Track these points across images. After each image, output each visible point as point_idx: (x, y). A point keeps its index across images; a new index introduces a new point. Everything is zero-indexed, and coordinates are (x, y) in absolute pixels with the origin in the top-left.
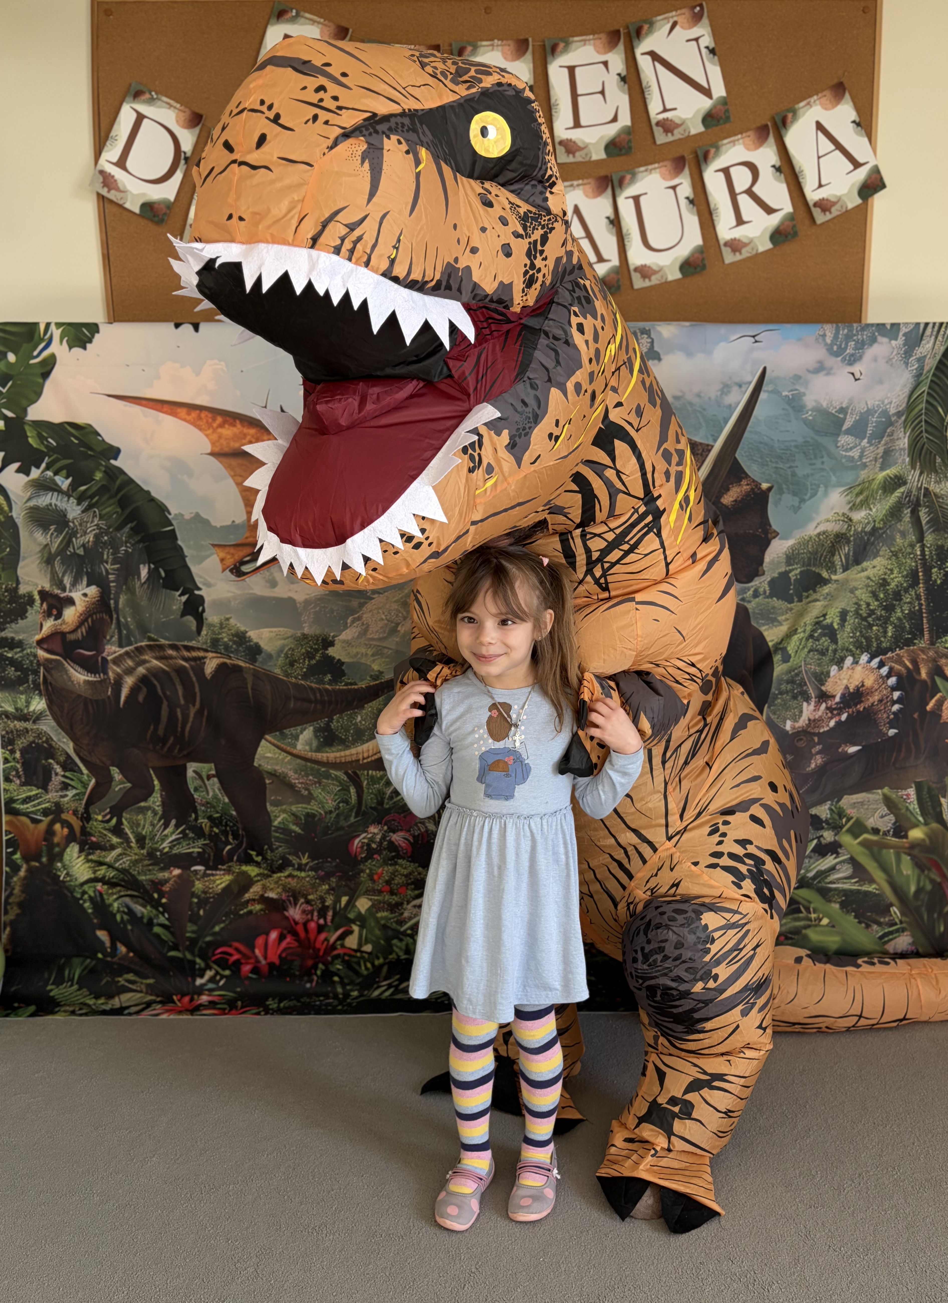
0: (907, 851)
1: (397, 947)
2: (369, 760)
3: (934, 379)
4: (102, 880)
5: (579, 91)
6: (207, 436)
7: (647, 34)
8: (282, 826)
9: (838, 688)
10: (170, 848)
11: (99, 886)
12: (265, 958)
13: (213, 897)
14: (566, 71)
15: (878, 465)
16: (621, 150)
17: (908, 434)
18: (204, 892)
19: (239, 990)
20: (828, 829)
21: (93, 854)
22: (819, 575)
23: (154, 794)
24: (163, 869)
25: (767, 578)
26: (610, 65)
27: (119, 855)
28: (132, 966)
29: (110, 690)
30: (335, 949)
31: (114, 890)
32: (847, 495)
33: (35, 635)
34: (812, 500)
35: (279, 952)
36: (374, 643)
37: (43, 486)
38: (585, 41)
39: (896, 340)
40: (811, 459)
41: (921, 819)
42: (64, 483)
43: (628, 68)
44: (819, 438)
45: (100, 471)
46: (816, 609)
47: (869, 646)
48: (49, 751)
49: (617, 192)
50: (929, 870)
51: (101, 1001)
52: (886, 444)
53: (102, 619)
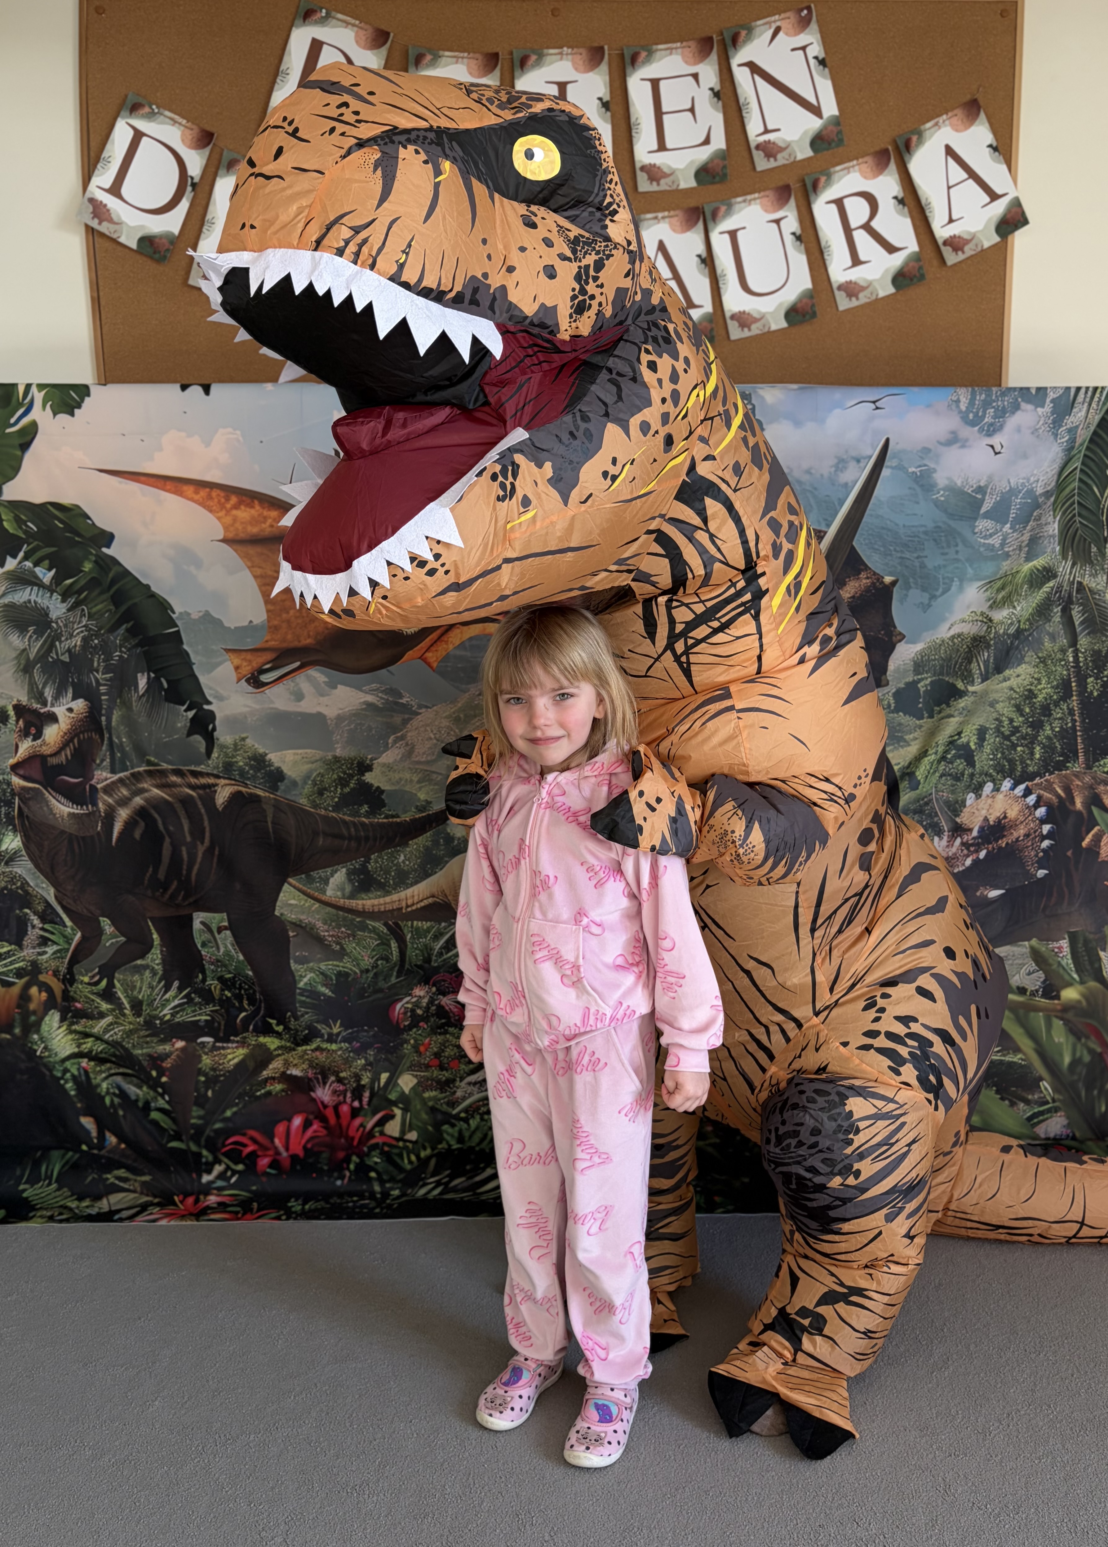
0: (1059, 1014)
2: (414, 908)
3: (1088, 453)
4: (88, 1055)
5: (665, 109)
6: (219, 518)
7: (744, 42)
8: (308, 988)
9: (976, 820)
10: (172, 1015)
11: (84, 1062)
12: (287, 1149)
13: (224, 1075)
14: (648, 85)
15: (1023, 555)
16: (714, 177)
17: (1058, 518)
18: (214, 1069)
19: (254, 1188)
21: (77, 1023)
22: (953, 686)
23: (153, 950)
24: (163, 1041)
25: (892, 689)
26: (701, 78)
27: (109, 1025)
28: (124, 1160)
29: (100, 824)
30: (374, 1137)
31: (103, 1068)
32: (986, 590)
33: (9, 758)
34: (945, 596)
35: (303, 1141)
36: (421, 767)
37: (21, 579)
38: (672, 49)
39: (1043, 407)
40: (943, 548)
41: (1075, 976)
42: (46, 576)
43: (722, 81)
44: (952, 523)
45: (90, 561)
46: (950, 726)
47: (1012, 769)
48: (25, 898)
49: (710, 226)
50: (1088, 1037)
51: (86, 1203)
52: (1032, 530)
53: (90, 738)
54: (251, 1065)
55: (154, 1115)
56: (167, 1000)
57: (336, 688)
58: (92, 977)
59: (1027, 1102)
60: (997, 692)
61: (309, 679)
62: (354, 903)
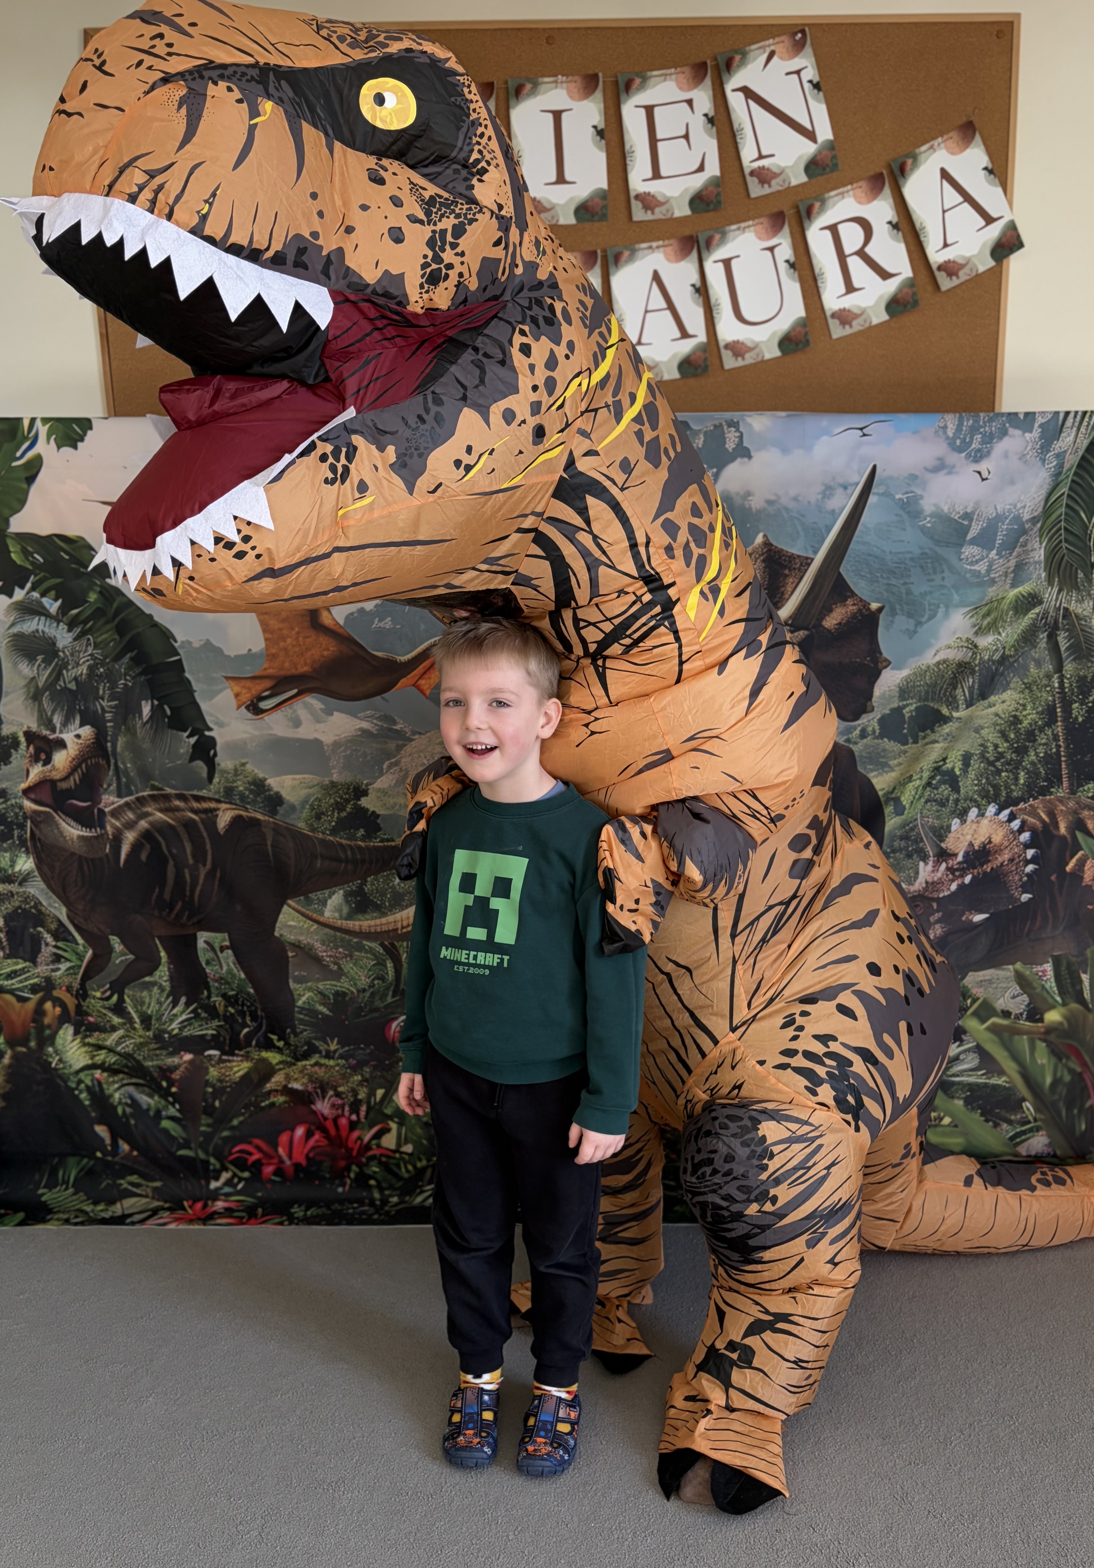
0: (1042, 1036)
3: (1075, 478)
4: (101, 1067)
5: (658, 135)
7: (738, 67)
8: (307, 1006)
9: (960, 845)
10: (180, 1029)
11: (97, 1073)
12: (290, 1157)
13: (230, 1087)
14: (643, 112)
15: (1008, 581)
16: (708, 204)
17: (1043, 544)
18: (220, 1081)
19: (259, 1194)
21: (90, 1036)
22: (938, 712)
24: (171, 1054)
25: (876, 715)
26: (695, 104)
27: (121, 1038)
28: (137, 1167)
29: (108, 847)
30: (370, 1148)
31: (116, 1078)
32: (972, 616)
34: (932, 622)
35: (306, 1150)
37: (29, 609)
38: (666, 75)
39: (1031, 431)
40: (929, 574)
41: (1058, 999)
42: (53, 606)
43: (716, 107)
44: (939, 550)
45: (95, 591)
46: (935, 752)
47: (997, 795)
48: (38, 917)
49: (704, 255)
50: (1068, 1058)
51: (101, 1207)
52: (1019, 555)
53: (97, 764)
54: (255, 1077)
55: (166, 1123)
56: (175, 1015)
57: (332, 714)
59: (1010, 1122)
60: (981, 718)
61: (307, 706)
62: (352, 924)
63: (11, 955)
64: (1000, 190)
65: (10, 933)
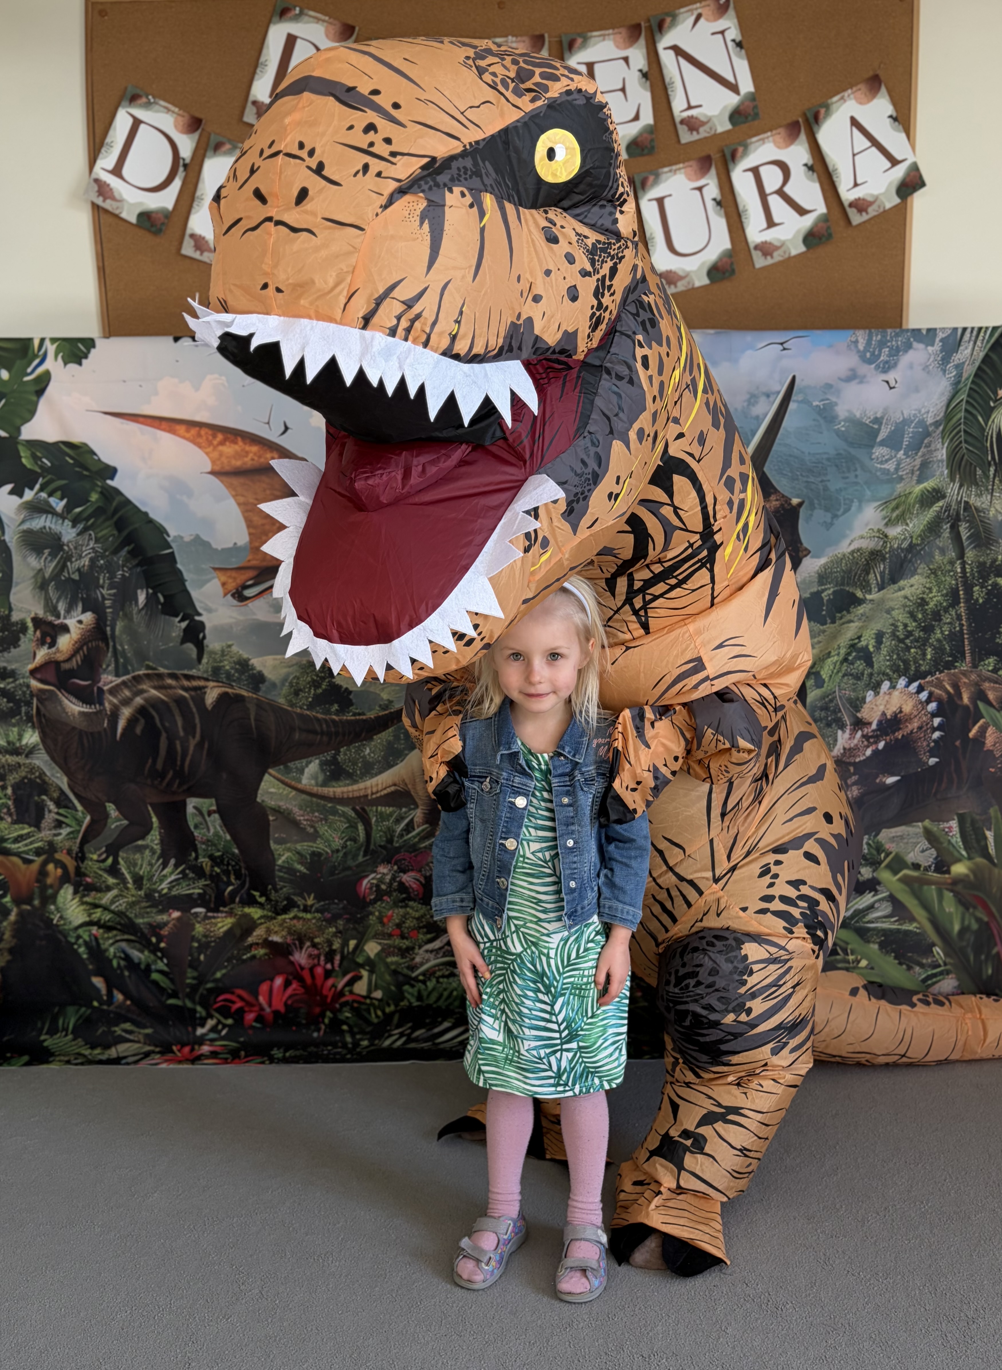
0: (949, 887)
1: (409, 993)
2: (378, 795)
3: (973, 386)
4: (97, 924)
6: (207, 454)
7: (670, 28)
8: (286, 865)
9: (875, 715)
10: (170, 889)
11: (94, 930)
12: (270, 1005)
13: (215, 941)
15: (915, 478)
16: (643, 150)
17: (946, 445)
18: (205, 936)
19: (242, 1039)
20: (866, 865)
21: (87, 895)
22: (853, 595)
23: (152, 832)
24: (161, 912)
26: (631, 61)
27: (115, 897)
28: (129, 1015)
29: (106, 722)
30: (344, 995)
31: (110, 935)
32: (882, 510)
33: (28, 664)
34: (847, 514)
35: (284, 999)
37: (36, 508)
38: (605, 35)
39: (933, 345)
40: (844, 472)
41: (964, 853)
42: (59, 505)
43: (649, 64)
44: (852, 451)
45: (96, 492)
46: (851, 631)
47: (907, 669)
48: (42, 786)
49: (640, 194)
50: (975, 908)
51: (97, 1051)
52: (923, 455)
53: (98, 646)
54: (238, 932)
55: (155, 976)
56: (165, 876)
58: (100, 855)
59: (922, 966)
60: (892, 600)
62: (327, 791)
63: (18, 821)
64: (903, 135)
65: (18, 801)
